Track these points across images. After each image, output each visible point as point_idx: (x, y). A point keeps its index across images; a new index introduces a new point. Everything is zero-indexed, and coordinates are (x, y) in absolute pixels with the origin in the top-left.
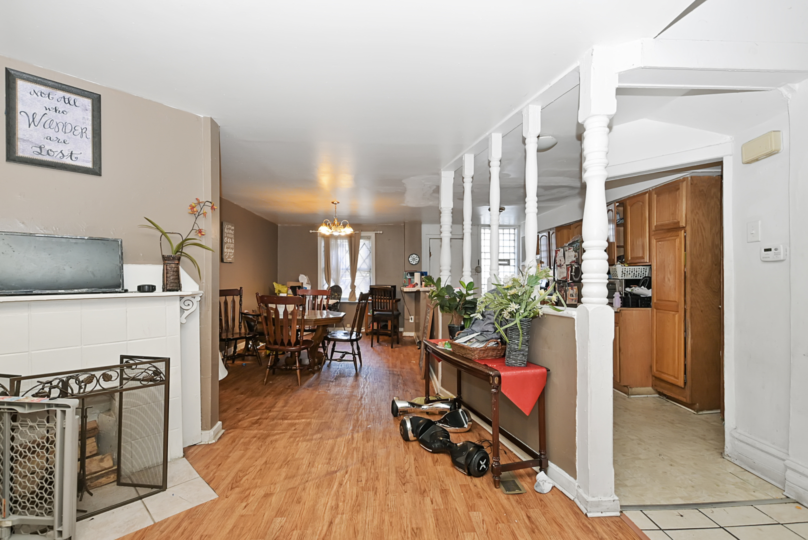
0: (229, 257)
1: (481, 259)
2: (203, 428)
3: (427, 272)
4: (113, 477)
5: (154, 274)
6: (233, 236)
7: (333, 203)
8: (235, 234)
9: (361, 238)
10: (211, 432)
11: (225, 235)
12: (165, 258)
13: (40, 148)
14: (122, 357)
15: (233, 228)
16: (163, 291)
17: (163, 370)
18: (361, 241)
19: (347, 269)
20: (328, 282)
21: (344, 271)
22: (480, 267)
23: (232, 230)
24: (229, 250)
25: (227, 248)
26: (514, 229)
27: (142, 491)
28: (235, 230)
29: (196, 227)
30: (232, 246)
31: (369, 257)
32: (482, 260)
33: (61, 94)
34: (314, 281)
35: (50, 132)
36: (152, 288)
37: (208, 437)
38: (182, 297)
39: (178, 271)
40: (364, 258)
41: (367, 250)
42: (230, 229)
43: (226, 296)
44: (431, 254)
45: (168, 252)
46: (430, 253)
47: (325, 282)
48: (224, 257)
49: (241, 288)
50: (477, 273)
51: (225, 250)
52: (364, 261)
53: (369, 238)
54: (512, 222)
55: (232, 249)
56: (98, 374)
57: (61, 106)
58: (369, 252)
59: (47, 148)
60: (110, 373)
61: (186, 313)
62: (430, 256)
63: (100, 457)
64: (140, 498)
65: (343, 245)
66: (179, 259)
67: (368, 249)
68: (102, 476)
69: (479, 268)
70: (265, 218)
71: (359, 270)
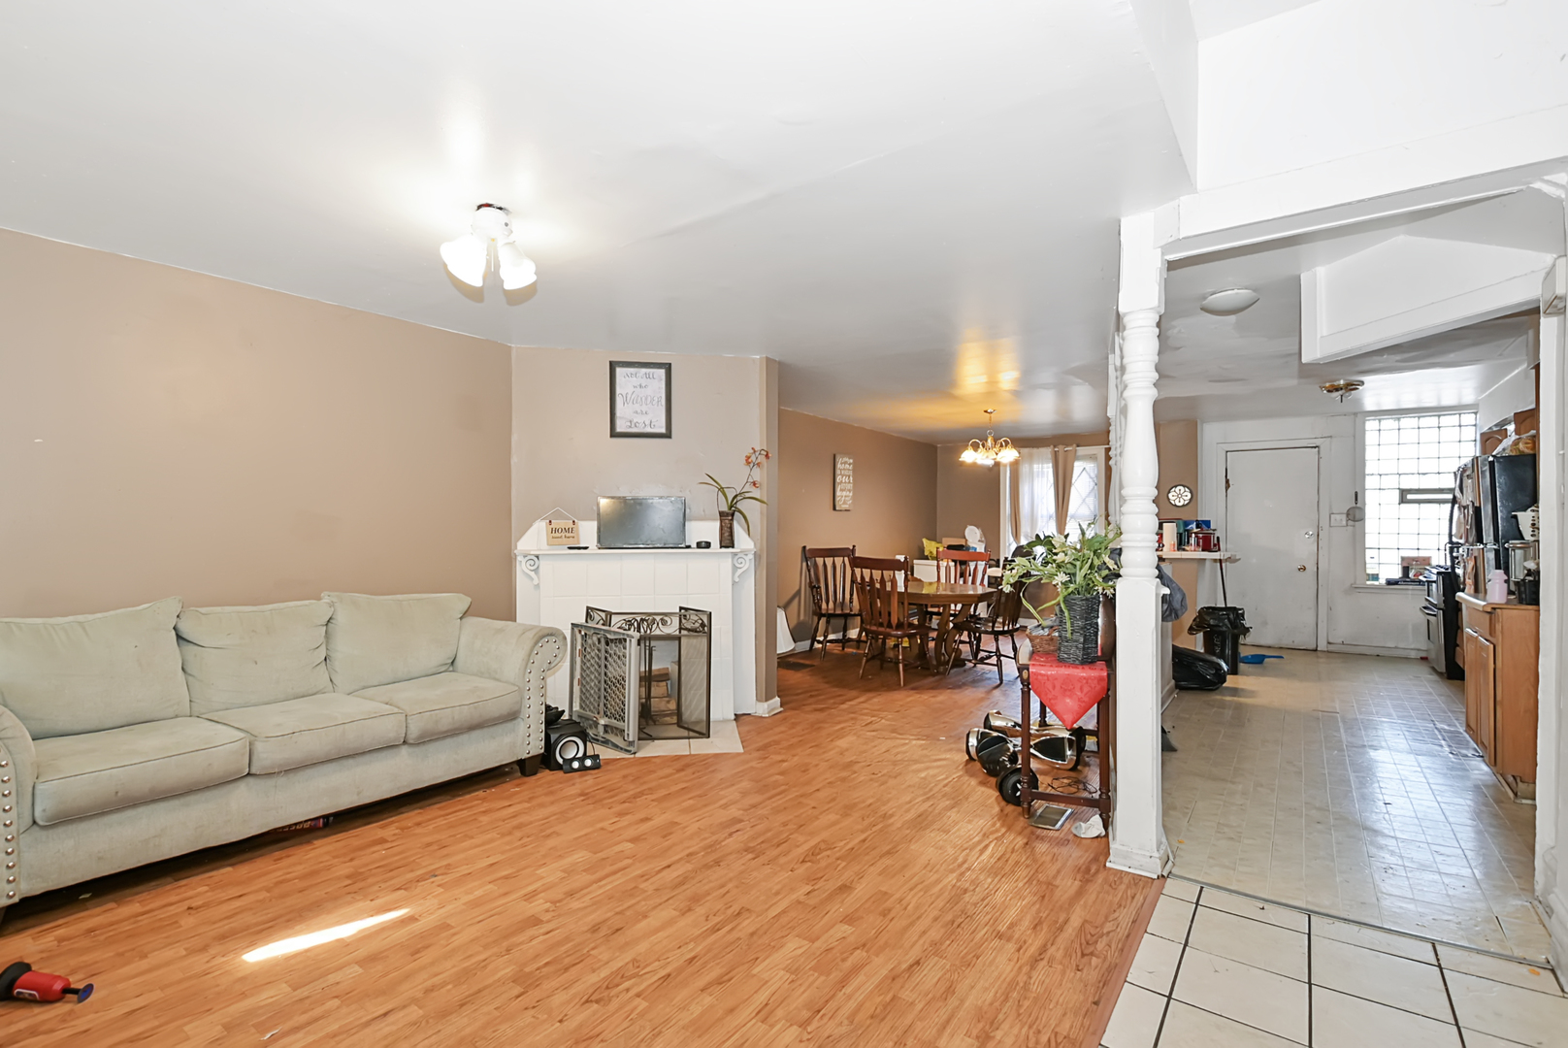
0: (844, 503)
1: (1364, 490)
2: (758, 699)
3: (1209, 522)
4: (675, 720)
5: (710, 531)
6: (851, 473)
7: (986, 411)
8: (854, 470)
9: (1077, 458)
10: (765, 705)
11: (838, 472)
12: (722, 514)
13: (631, 422)
14: (681, 608)
15: (851, 461)
16: (721, 547)
17: (706, 621)
18: (1076, 464)
19: (1051, 517)
20: (1016, 536)
21: (1045, 519)
22: (1362, 510)
23: (850, 464)
24: (844, 493)
25: (841, 490)
26: (1476, 413)
27: (692, 734)
28: (854, 464)
29: (751, 480)
30: (850, 486)
31: (1093, 494)
32: (1367, 493)
33: (644, 370)
34: (992, 537)
35: (637, 407)
36: (708, 545)
37: (763, 709)
38: (735, 554)
39: (731, 528)
40: (1084, 496)
41: (1088, 479)
42: (845, 463)
43: (834, 557)
44: (1230, 483)
45: (725, 509)
46: (1227, 481)
47: (1012, 539)
48: (837, 503)
49: (854, 546)
50: (1350, 523)
51: (838, 493)
52: (1084, 500)
53: (1092, 458)
54: (1469, 398)
55: (850, 491)
56: (658, 618)
57: (644, 382)
58: (1092, 484)
59: (635, 421)
60: (666, 618)
61: (740, 571)
62: (1228, 485)
63: (667, 699)
64: (689, 738)
65: (1043, 472)
66: (733, 515)
67: (1091, 478)
68: (667, 715)
69: (1357, 512)
70: (909, 438)
71: (1072, 517)
